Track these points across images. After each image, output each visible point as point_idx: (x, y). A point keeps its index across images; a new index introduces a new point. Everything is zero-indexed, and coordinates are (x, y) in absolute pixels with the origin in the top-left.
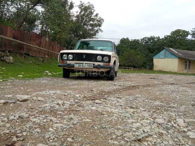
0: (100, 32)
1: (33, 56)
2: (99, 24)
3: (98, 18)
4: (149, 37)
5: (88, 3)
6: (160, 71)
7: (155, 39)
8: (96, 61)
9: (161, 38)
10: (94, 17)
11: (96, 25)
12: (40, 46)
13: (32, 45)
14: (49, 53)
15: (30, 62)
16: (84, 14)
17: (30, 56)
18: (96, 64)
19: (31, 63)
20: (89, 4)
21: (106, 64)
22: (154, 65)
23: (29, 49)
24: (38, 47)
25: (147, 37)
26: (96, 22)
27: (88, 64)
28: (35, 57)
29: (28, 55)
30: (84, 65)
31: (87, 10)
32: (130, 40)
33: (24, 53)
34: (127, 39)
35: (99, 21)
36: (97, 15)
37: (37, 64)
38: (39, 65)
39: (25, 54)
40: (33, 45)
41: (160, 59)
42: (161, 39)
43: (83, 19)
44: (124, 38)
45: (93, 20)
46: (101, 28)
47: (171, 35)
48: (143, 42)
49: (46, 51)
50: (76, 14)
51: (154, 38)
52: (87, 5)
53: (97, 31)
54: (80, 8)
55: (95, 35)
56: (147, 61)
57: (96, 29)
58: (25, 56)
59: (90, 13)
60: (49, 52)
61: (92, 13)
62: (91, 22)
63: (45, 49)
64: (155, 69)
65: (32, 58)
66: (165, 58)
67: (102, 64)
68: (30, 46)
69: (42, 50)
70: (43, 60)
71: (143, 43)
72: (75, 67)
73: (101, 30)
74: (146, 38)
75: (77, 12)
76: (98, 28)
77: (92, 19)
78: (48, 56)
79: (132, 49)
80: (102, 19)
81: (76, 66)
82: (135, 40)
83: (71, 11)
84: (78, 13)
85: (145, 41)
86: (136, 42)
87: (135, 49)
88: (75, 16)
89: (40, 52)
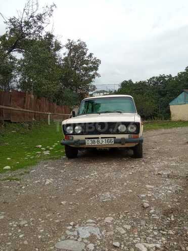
0: (97, 78)
1: (16, 123)
2: (94, 67)
3: (92, 59)
4: (158, 76)
5: (79, 40)
6: (180, 121)
7: (166, 79)
8: (118, 132)
9: (173, 76)
10: (87, 59)
11: (91, 69)
12: (23, 108)
13: (13, 108)
14: (36, 115)
15: (13, 131)
16: (74, 56)
17: (11, 122)
18: (119, 137)
19: (14, 133)
20: (79, 42)
21: (132, 135)
22: (172, 114)
23: (10, 113)
24: (22, 110)
25: (155, 76)
26: (91, 65)
27: (107, 139)
28: (19, 122)
29: (9, 121)
30: (100, 140)
31: (77, 50)
32: (134, 82)
33: (3, 120)
34: (130, 81)
35: (93, 63)
36: (91, 55)
37: (22, 134)
38: (25, 134)
39: (5, 121)
40: (15, 107)
41: (178, 106)
42: (173, 78)
43: (73, 62)
44: (125, 81)
45: (87, 62)
46: (98, 72)
47: (185, 71)
48: (151, 83)
49: (33, 113)
50: (63, 57)
51: (165, 77)
52: (77, 43)
53: (93, 77)
54: (68, 48)
55: (91, 81)
56: (158, 107)
57: (92, 73)
58: (5, 124)
59: (81, 53)
60: (35, 113)
61: (85, 54)
62: (85, 65)
63: (30, 111)
64: (173, 118)
65: (15, 126)
66: (185, 104)
67: (126, 136)
68: (10, 109)
69: (27, 112)
70: (30, 126)
71: (151, 85)
72: (86, 144)
73: (98, 75)
74: (154, 78)
75: (65, 54)
76: (94, 72)
77: (85, 60)
78: (35, 118)
79: (138, 94)
80: (98, 60)
81: (89, 143)
82: (140, 81)
83: (57, 53)
84: (67, 55)
85: (153, 81)
86: (142, 84)
87: (142, 93)
88: (63, 58)
89: (24, 115)
